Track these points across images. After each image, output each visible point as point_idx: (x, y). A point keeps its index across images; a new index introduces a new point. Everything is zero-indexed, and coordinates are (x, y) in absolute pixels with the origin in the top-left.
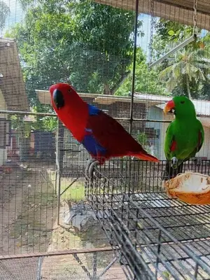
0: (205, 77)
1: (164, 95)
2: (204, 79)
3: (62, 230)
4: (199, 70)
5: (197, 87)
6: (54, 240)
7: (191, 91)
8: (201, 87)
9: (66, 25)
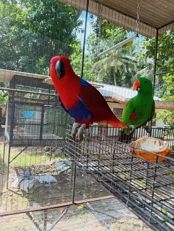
0: (127, 70)
1: (96, 81)
2: (126, 71)
3: (11, 193)
4: (123, 65)
5: (121, 78)
6: (4, 202)
7: (117, 80)
8: (124, 78)
9: (18, 15)
